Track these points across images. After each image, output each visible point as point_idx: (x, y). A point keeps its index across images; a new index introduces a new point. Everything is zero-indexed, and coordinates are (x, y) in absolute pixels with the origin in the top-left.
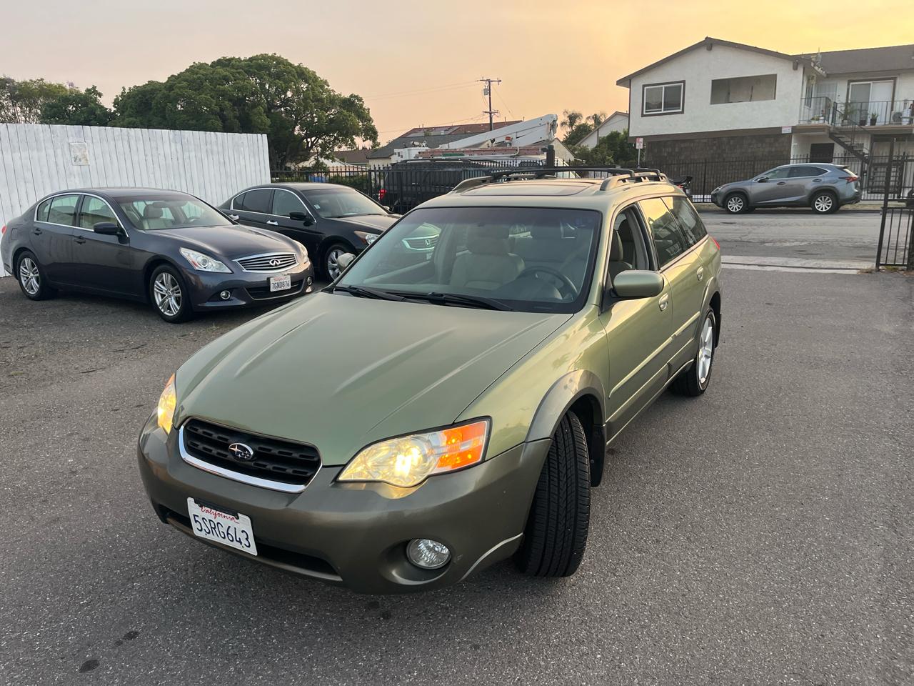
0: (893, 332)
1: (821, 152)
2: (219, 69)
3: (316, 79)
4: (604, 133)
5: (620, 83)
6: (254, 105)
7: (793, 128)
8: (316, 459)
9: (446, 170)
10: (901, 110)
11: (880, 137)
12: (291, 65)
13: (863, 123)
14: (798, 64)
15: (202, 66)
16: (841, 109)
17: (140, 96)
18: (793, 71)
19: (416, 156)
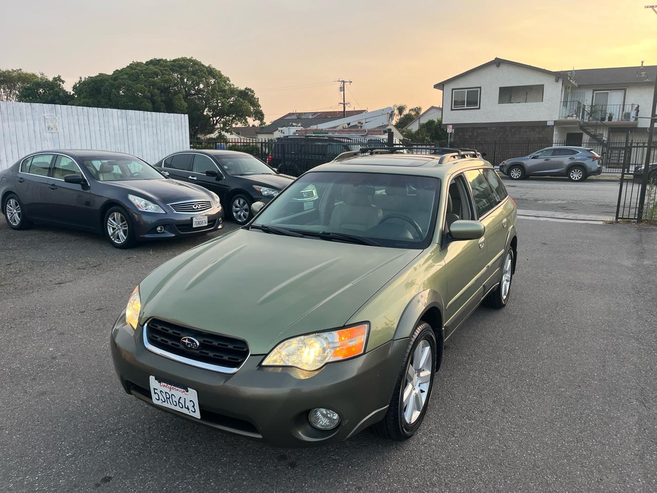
0: (631, 266)
1: (573, 139)
2: (151, 67)
3: (221, 76)
4: (424, 121)
5: (436, 86)
6: (176, 93)
7: (555, 122)
8: (245, 350)
9: (316, 143)
10: (630, 111)
11: (615, 130)
12: (203, 65)
13: (603, 119)
14: (558, 78)
15: (138, 64)
16: (588, 109)
17: (93, 84)
18: (556, 83)
19: (294, 133)
